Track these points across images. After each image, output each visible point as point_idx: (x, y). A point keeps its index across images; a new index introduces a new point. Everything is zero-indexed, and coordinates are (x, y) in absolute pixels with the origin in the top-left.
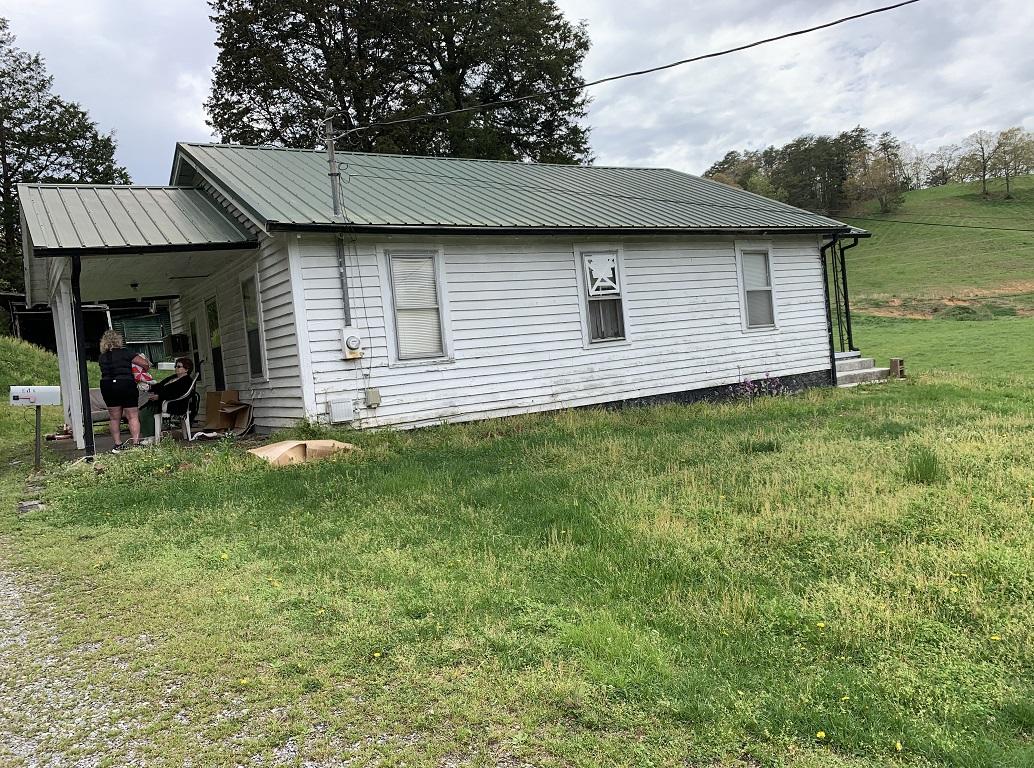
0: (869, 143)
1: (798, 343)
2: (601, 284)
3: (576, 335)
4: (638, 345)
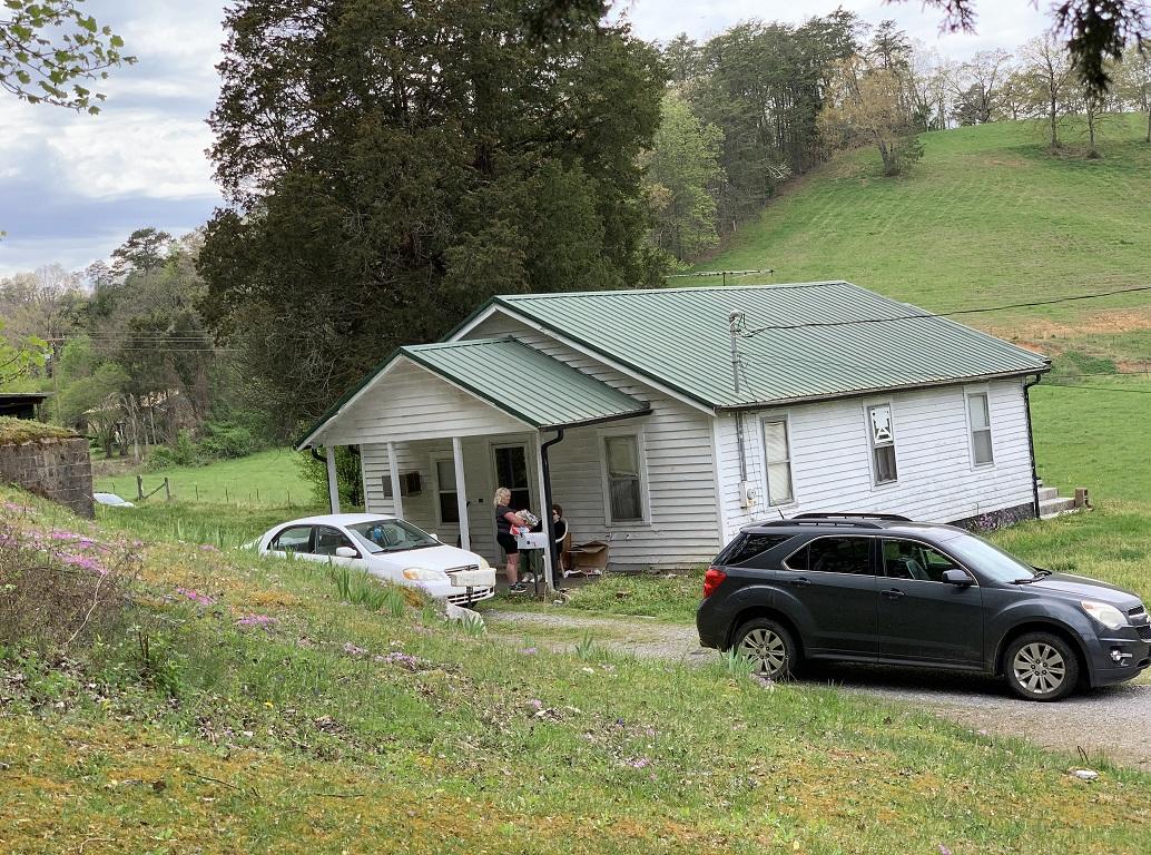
0: (859, 40)
1: (1010, 478)
2: (881, 433)
3: (866, 479)
4: (904, 486)
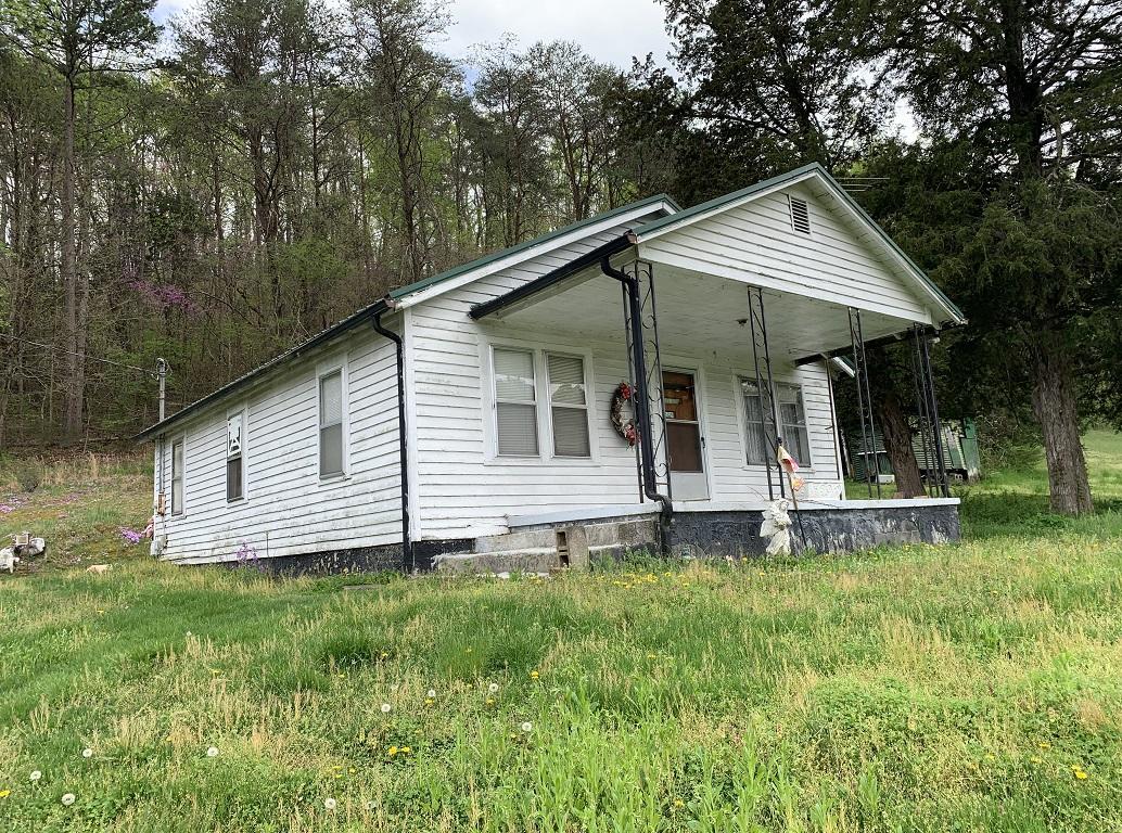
1: (370, 498)
2: (233, 445)
3: (225, 495)
4: (251, 503)
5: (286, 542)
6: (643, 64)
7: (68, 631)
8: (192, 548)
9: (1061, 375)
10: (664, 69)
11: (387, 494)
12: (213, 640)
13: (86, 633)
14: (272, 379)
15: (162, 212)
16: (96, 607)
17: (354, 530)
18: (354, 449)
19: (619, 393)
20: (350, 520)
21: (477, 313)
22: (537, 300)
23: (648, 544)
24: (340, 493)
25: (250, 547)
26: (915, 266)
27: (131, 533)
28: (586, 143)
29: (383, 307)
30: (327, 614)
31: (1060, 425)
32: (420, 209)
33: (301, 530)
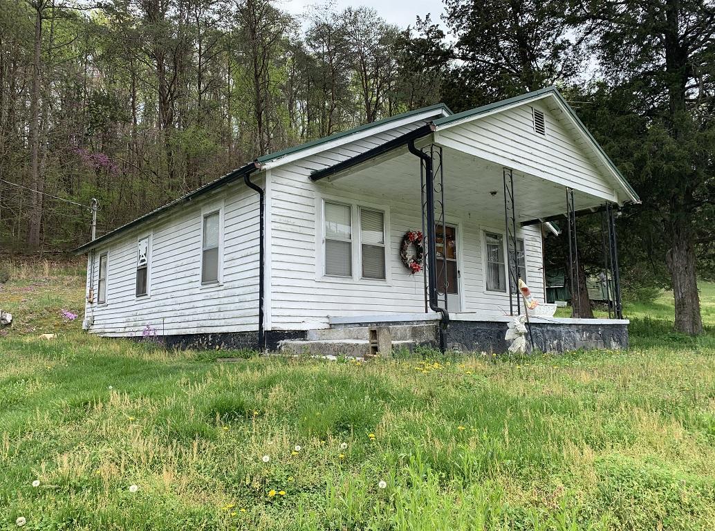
1: (236, 299)
2: (141, 258)
3: (134, 292)
4: (153, 298)
5: (176, 325)
6: (423, 21)
7: (26, 381)
8: (110, 326)
9: (688, 243)
10: (438, 25)
11: (248, 297)
12: (129, 393)
13: (38, 383)
14: (170, 216)
15: (97, 105)
16: (45, 364)
17: (223, 321)
18: (226, 265)
19: (407, 237)
20: (222, 314)
21: (315, 177)
22: (358, 170)
23: (431, 342)
24: (215, 295)
25: (152, 327)
26: (611, 162)
27: (69, 314)
28: (376, 76)
29: (252, 168)
30: (210, 380)
31: (685, 275)
32: (266, 113)
33: (187, 318)
